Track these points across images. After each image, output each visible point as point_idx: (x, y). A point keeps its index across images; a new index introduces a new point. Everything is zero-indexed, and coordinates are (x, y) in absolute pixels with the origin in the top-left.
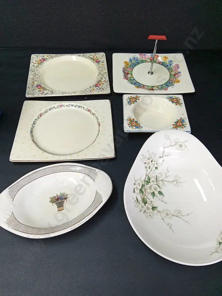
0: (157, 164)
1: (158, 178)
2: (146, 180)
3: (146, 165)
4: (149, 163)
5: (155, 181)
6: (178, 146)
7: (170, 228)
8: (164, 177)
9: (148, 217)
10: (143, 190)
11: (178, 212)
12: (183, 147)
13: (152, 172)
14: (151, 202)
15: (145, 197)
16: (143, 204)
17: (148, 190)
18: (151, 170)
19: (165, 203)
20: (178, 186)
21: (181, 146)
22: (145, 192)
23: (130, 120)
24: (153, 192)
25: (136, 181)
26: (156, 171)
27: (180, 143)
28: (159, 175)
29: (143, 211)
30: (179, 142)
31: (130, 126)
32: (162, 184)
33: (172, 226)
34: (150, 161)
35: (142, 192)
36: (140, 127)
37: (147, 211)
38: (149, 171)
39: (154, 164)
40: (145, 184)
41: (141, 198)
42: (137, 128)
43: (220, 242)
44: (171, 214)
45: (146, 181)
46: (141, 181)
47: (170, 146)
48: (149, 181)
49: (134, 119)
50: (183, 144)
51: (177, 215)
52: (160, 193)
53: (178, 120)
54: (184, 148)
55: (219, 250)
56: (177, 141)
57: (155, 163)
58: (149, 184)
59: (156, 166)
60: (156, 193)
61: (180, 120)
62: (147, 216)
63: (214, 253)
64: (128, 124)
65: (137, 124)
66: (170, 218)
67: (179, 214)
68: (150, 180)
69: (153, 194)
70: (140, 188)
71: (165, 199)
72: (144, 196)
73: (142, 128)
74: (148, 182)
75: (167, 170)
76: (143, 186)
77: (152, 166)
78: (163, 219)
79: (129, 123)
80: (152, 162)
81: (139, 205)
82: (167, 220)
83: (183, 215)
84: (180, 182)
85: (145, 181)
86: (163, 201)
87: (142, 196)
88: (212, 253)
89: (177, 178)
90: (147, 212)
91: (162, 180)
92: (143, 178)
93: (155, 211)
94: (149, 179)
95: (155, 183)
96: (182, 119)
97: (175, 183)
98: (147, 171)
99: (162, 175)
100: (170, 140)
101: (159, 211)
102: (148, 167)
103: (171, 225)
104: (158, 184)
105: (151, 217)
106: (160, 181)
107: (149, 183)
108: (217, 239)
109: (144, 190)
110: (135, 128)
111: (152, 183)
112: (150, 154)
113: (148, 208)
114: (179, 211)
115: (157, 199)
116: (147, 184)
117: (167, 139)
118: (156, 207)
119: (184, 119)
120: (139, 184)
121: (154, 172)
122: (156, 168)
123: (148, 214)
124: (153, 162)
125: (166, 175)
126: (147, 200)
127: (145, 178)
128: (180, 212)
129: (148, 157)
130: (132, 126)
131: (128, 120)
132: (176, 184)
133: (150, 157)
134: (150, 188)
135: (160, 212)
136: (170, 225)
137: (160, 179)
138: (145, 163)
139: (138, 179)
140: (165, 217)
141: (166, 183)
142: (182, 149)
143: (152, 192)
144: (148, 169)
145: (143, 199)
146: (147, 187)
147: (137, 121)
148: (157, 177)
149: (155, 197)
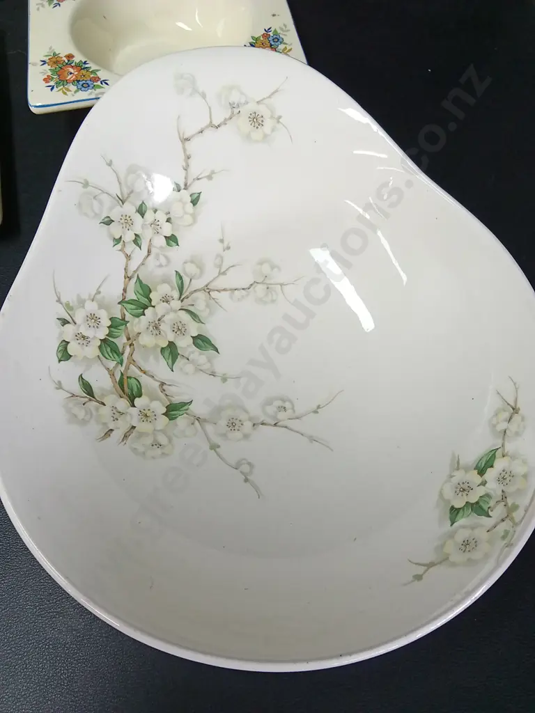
0: (168, 220)
1: (186, 280)
2: (131, 295)
3: (116, 230)
4: (127, 222)
5: (176, 294)
6: (243, 123)
7: (246, 480)
8: (210, 273)
9: (144, 453)
10: (121, 341)
11: (279, 403)
12: (268, 124)
13: (157, 258)
14: (163, 384)
15: (132, 367)
16: (123, 404)
17: (147, 340)
18: (149, 252)
19: (224, 380)
20: (273, 301)
21: (256, 120)
22: (128, 350)
23: (56, 62)
24: (172, 345)
25: (68, 307)
26: (173, 252)
27: (252, 107)
28: (191, 269)
29: (117, 435)
30: (247, 103)
31: (52, 83)
32: (208, 306)
33: (251, 472)
34: (129, 208)
35: (116, 351)
36: (99, 83)
37: (143, 427)
38: (139, 255)
39: (155, 223)
40: (128, 317)
41: (112, 375)
42: (85, 86)
43: (452, 508)
44: (250, 419)
45: (131, 302)
46: (101, 307)
47: (211, 125)
48: (144, 300)
49: (70, 57)
50: (262, 110)
51: (275, 417)
52: (201, 341)
53: (257, 39)
54: (273, 130)
55: (450, 548)
56: (235, 97)
57: (161, 217)
58: (148, 311)
59: (167, 230)
60: (184, 343)
61: (266, 36)
62: (141, 449)
63: (430, 565)
64: (44, 80)
65: (84, 72)
66: (246, 436)
67: (281, 415)
68: (151, 296)
69: (171, 351)
70: (102, 333)
71: (222, 363)
72: (127, 368)
73: (104, 85)
74: (142, 306)
75: (222, 241)
76: (116, 324)
77: (147, 235)
78: (214, 447)
79: (50, 73)
80: (143, 215)
81: (97, 409)
82: (233, 448)
83: (297, 414)
84: (281, 285)
85: (128, 302)
86: (213, 374)
87: (115, 367)
88: (420, 570)
89: (266, 269)
90: (141, 435)
91: (207, 289)
92: (114, 290)
93: (182, 421)
94: (146, 291)
95: (176, 304)
96: (271, 34)
97: (260, 289)
98: (128, 257)
99: (201, 268)
100: (204, 96)
101: (198, 419)
102: (129, 237)
103: (249, 464)
104: (191, 308)
105: (159, 451)
106: (195, 295)
107: (145, 307)
108: (441, 495)
109: (125, 340)
110: (73, 88)
111: (161, 308)
112: (122, 176)
113: (145, 416)
114: (284, 401)
115: (189, 368)
116: (138, 316)
117: (191, 95)
118: (183, 404)
119: (279, 31)
120: (93, 319)
121: (163, 260)
122: (172, 240)
123: (149, 441)
124: (149, 216)
125: (220, 266)
126: (144, 379)
127: (125, 290)
128: (287, 405)
129: (115, 190)
130: (62, 81)
131: (44, 62)
132: (267, 295)
133: (126, 191)
134: (157, 328)
135: (205, 420)
136: (245, 468)
137: (198, 284)
138: (108, 222)
139: (85, 296)
140: (224, 436)
141: (223, 297)
142: (265, 136)
143: (165, 344)
144: (131, 248)
145: (121, 383)
146: (138, 325)
147: (85, 63)
148: (181, 278)
149: (180, 362)
